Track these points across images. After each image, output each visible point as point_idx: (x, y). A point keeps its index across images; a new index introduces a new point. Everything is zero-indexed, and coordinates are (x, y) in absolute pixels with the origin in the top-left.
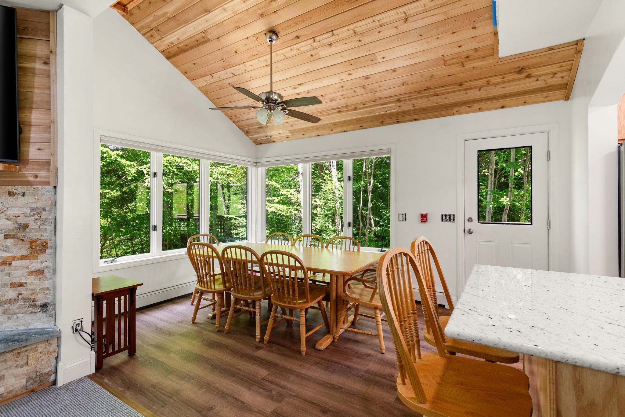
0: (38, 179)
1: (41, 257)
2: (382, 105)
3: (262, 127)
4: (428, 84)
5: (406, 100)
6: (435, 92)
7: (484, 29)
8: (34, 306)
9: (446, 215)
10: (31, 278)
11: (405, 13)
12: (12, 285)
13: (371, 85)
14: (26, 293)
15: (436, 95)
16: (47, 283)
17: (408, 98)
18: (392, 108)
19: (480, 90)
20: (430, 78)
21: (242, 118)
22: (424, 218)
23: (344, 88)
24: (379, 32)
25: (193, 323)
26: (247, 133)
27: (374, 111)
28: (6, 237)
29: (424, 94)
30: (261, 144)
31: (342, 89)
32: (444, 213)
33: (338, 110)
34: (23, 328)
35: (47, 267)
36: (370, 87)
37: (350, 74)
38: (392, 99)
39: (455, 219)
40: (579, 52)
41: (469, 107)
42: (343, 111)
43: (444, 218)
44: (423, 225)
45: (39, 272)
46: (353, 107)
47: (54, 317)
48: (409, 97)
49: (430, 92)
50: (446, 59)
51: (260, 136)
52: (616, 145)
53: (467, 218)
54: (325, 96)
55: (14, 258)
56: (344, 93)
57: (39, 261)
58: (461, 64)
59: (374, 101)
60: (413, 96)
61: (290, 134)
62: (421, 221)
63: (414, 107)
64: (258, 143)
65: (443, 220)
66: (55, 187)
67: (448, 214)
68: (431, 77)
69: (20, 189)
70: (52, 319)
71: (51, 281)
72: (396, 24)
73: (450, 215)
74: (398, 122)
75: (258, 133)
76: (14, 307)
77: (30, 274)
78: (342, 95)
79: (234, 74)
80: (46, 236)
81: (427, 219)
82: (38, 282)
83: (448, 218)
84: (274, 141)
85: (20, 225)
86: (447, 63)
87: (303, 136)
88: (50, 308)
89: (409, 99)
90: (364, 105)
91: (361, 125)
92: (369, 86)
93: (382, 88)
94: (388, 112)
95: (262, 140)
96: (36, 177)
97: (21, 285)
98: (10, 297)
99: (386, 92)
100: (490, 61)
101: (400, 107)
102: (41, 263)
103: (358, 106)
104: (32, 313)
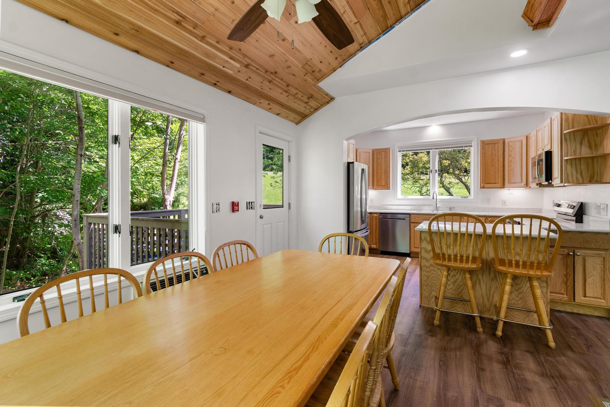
4: (279, 70)
5: (252, 70)
9: (249, 203)
15: (270, 82)
17: (255, 69)
18: (232, 68)
19: (288, 96)
20: (286, 67)
22: (236, 207)
27: (215, 57)
29: (267, 75)
33: (180, 18)
38: (245, 60)
39: (255, 206)
40: (328, 103)
41: (269, 104)
42: (184, 27)
43: (248, 206)
44: (234, 214)
48: (257, 69)
49: (271, 77)
50: (309, 63)
58: (307, 72)
59: (231, 48)
60: (260, 71)
62: (233, 211)
63: (247, 80)
65: (247, 208)
67: (251, 201)
68: (288, 67)
73: (252, 203)
74: (215, 84)
78: (216, 10)
94: (224, 68)
99: (253, 50)
100: (314, 83)
101: (239, 72)
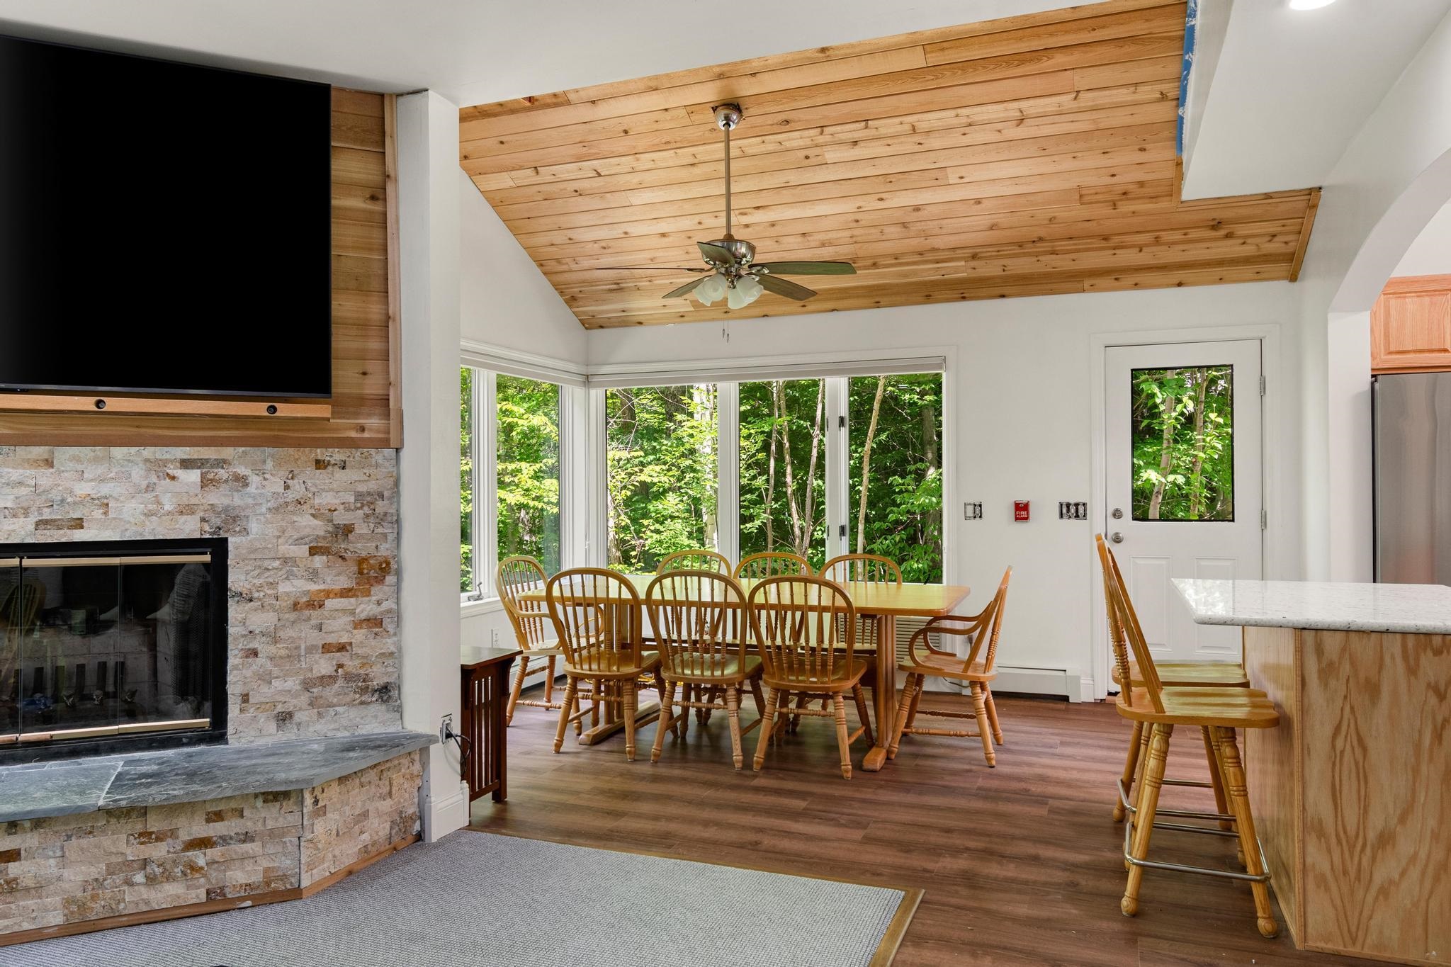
0: (366, 435)
1: (378, 592)
2: (938, 263)
3: (621, 289)
4: (1042, 232)
5: (990, 256)
6: (1053, 247)
7: (1160, 153)
8: (364, 690)
9: (1068, 505)
10: (360, 634)
11: (1021, 112)
12: (327, 648)
13: (923, 223)
14: (351, 665)
15: (1054, 253)
16: (389, 644)
17: (995, 253)
18: (956, 270)
19: (1141, 251)
20: (1048, 222)
21: (574, 266)
22: (1022, 513)
23: (861, 223)
24: (964, 134)
25: (558, 752)
26: (572, 301)
27: (915, 273)
28: (313, 551)
29: (1029, 248)
30: (602, 327)
31: (855, 225)
32: (1065, 500)
34: (347, 734)
35: (389, 611)
36: (919, 226)
37: (881, 199)
38: (960, 253)
39: (1088, 512)
40: (1313, 207)
41: (1116, 279)
43: (1064, 510)
44: (1021, 526)
45: (374, 623)
46: (870, 262)
47: (399, 710)
48: (999, 251)
49: (1041, 247)
50: (1083, 193)
51: (609, 308)
52: (1368, 379)
53: (1110, 511)
54: (810, 236)
55: (328, 594)
56: (856, 232)
57: (374, 598)
58: (1111, 203)
59: (922, 254)
60: (1007, 250)
61: (692, 309)
62: (1017, 519)
63: (1004, 270)
64: (591, 324)
65: (1061, 515)
66: (398, 450)
67: (1072, 501)
68: (1050, 220)
69: (337, 455)
70: (398, 715)
71: (395, 639)
72: (999, 126)
73: (1077, 505)
74: (964, 298)
75: (604, 301)
76: (330, 693)
77: (358, 625)
78: (852, 237)
79: (598, 173)
80: (385, 550)
81: (1028, 514)
82: (373, 643)
83: (1073, 510)
84: (640, 323)
85: (337, 527)
86: (1086, 199)
87: (726, 315)
88: (394, 693)
89: (997, 256)
90: (896, 259)
91: (877, 300)
92: (918, 224)
93: (944, 231)
94: (945, 276)
95: (609, 318)
96: (363, 429)
97: (342, 648)
98: (324, 672)
99: (952, 238)
100: (1164, 204)
101: (974, 269)
102: (379, 603)
103: (882, 261)
104: (362, 703)
